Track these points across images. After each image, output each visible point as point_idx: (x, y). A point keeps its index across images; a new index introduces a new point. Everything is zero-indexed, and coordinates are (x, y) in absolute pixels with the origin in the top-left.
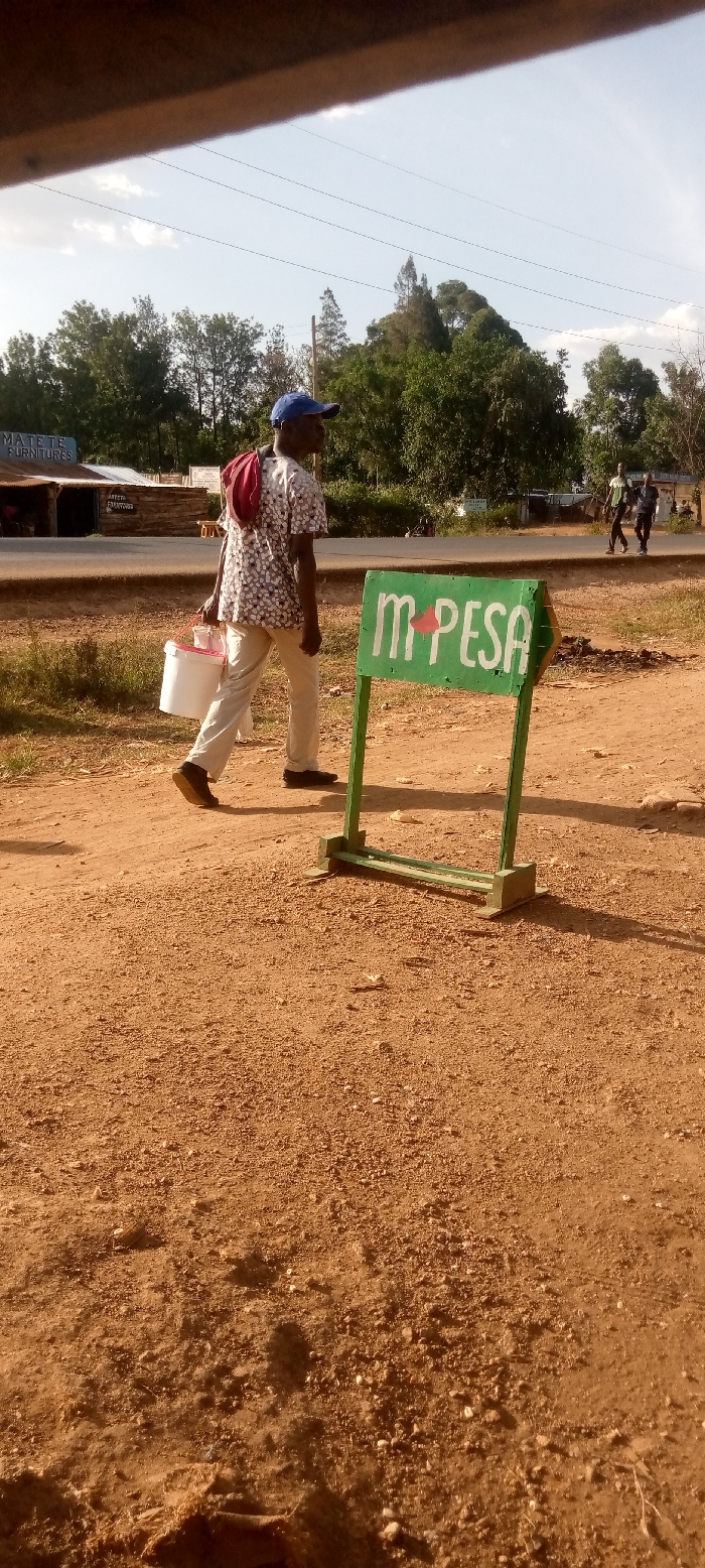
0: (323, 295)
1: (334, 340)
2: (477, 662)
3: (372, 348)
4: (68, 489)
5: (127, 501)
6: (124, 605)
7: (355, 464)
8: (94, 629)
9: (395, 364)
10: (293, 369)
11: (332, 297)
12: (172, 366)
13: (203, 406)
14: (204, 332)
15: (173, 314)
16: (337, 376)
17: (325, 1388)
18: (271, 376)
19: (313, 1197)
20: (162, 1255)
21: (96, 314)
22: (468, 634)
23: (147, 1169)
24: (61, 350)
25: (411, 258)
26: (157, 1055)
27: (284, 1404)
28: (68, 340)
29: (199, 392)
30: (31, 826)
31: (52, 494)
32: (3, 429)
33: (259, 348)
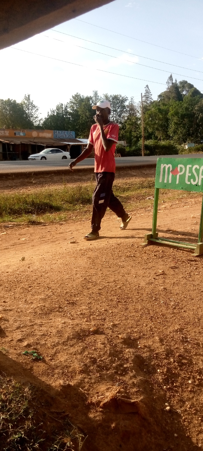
0: (145, 87)
1: (148, 100)
2: (191, 183)
3: (159, 101)
4: (73, 146)
7: (155, 135)
9: (166, 105)
10: (136, 109)
11: (148, 87)
14: (111, 99)
15: (103, 95)
16: (149, 110)
18: (129, 111)
20: (103, 336)
21: (81, 96)
22: (188, 174)
24: (70, 107)
25: (171, 75)
26: (101, 288)
27: (138, 375)
28: (72, 104)
31: (69, 148)
32: (55, 130)
33: (127, 103)
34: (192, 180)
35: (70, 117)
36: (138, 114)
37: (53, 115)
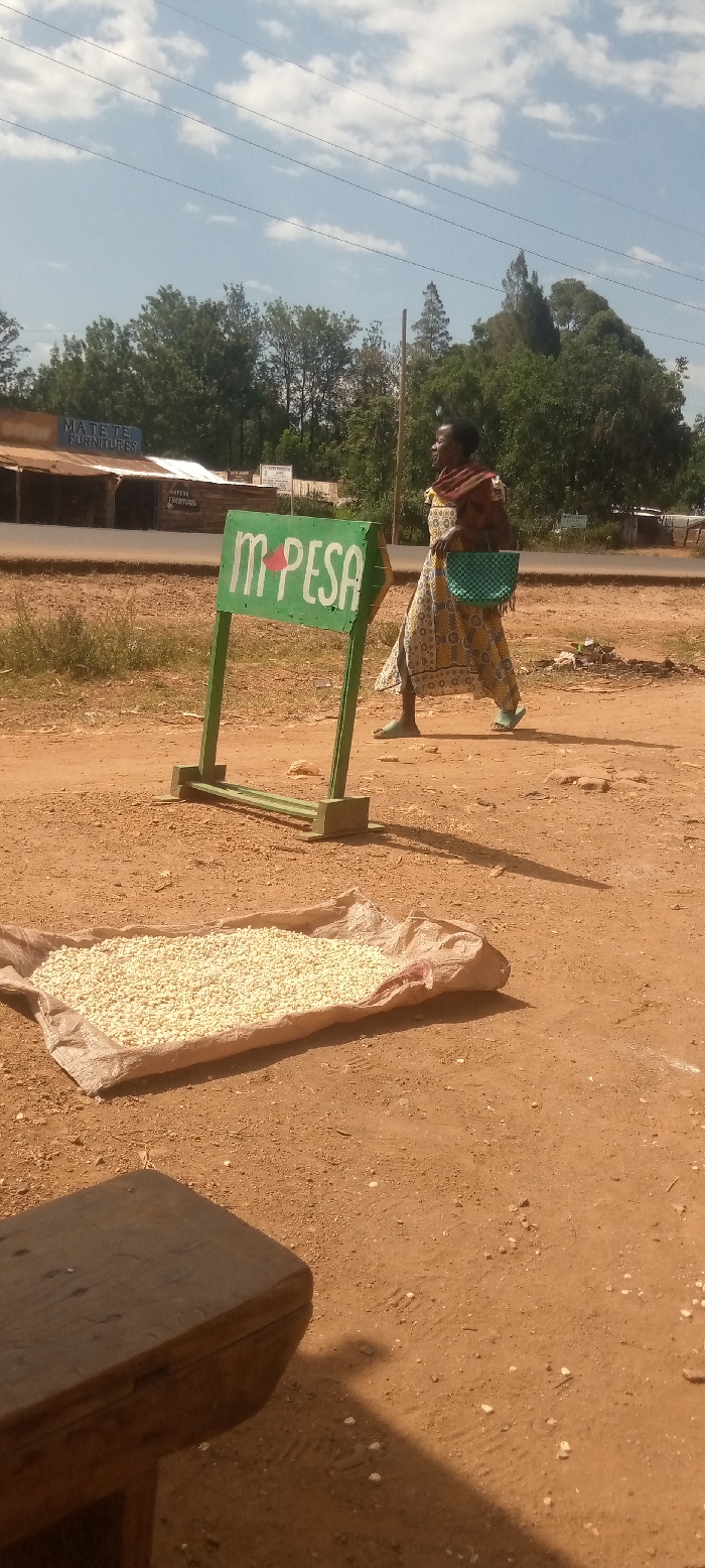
0: (426, 290)
3: (477, 350)
4: (126, 480)
5: (189, 497)
10: (388, 368)
11: (435, 293)
12: (260, 359)
13: (291, 403)
14: (296, 323)
15: (265, 304)
21: (183, 299)
24: (142, 338)
25: (522, 253)
28: (150, 327)
29: (288, 390)
31: (110, 485)
32: (66, 416)
33: (355, 343)
35: (136, 377)
36: (396, 389)
37: (77, 360)
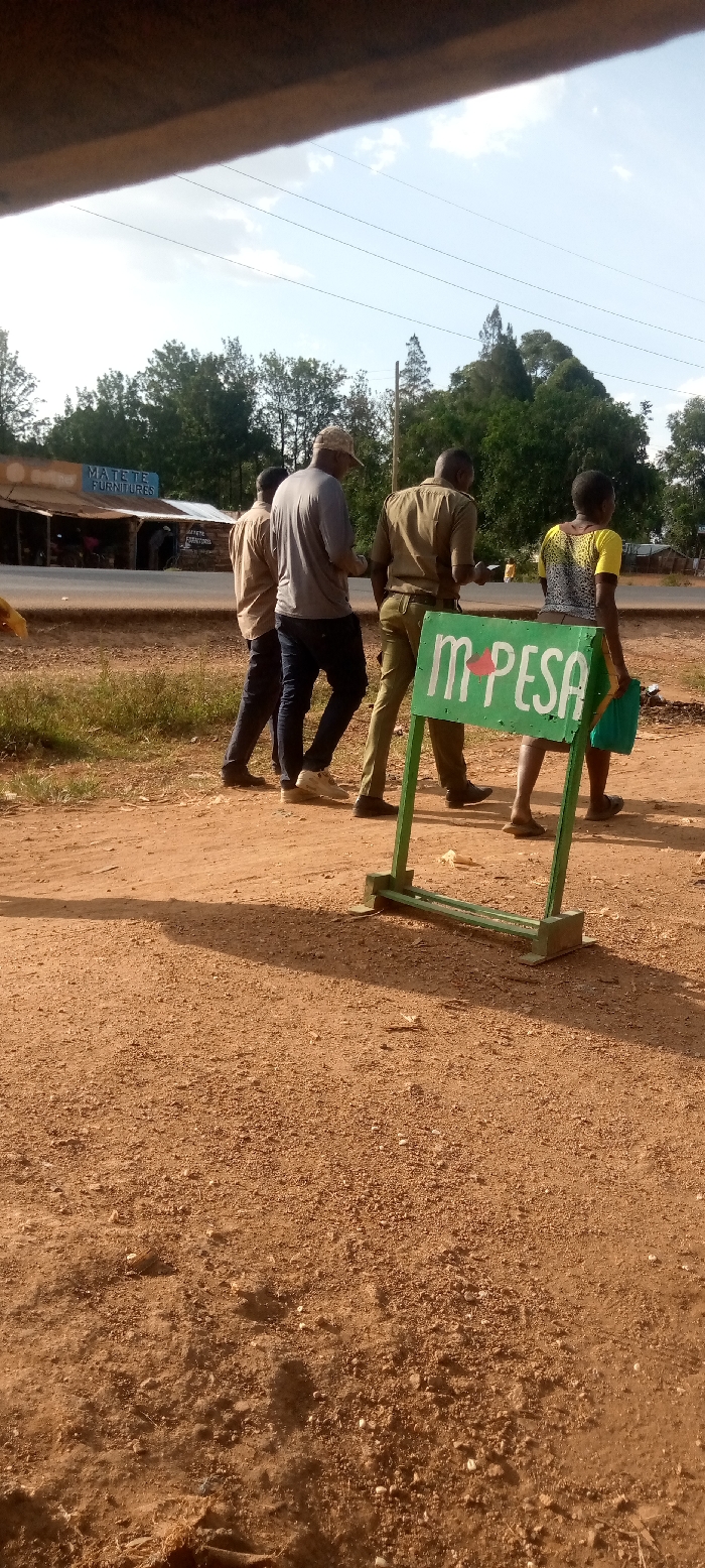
0: (408, 342)
1: (416, 387)
2: (532, 707)
3: (454, 395)
4: (149, 523)
5: (206, 537)
6: (195, 637)
8: (165, 660)
9: (477, 410)
11: (417, 343)
12: (258, 407)
13: (286, 446)
14: (289, 373)
15: (261, 355)
16: (419, 420)
17: (326, 1429)
18: (353, 420)
19: (330, 1235)
20: (172, 1283)
21: (186, 354)
22: (523, 678)
23: (167, 1196)
25: (497, 307)
26: (188, 1083)
27: (284, 1441)
29: (282, 433)
30: (88, 850)
31: (134, 529)
32: (89, 462)
33: (344, 390)
34: (536, 698)
35: (144, 423)
36: (382, 432)
37: (89, 408)
